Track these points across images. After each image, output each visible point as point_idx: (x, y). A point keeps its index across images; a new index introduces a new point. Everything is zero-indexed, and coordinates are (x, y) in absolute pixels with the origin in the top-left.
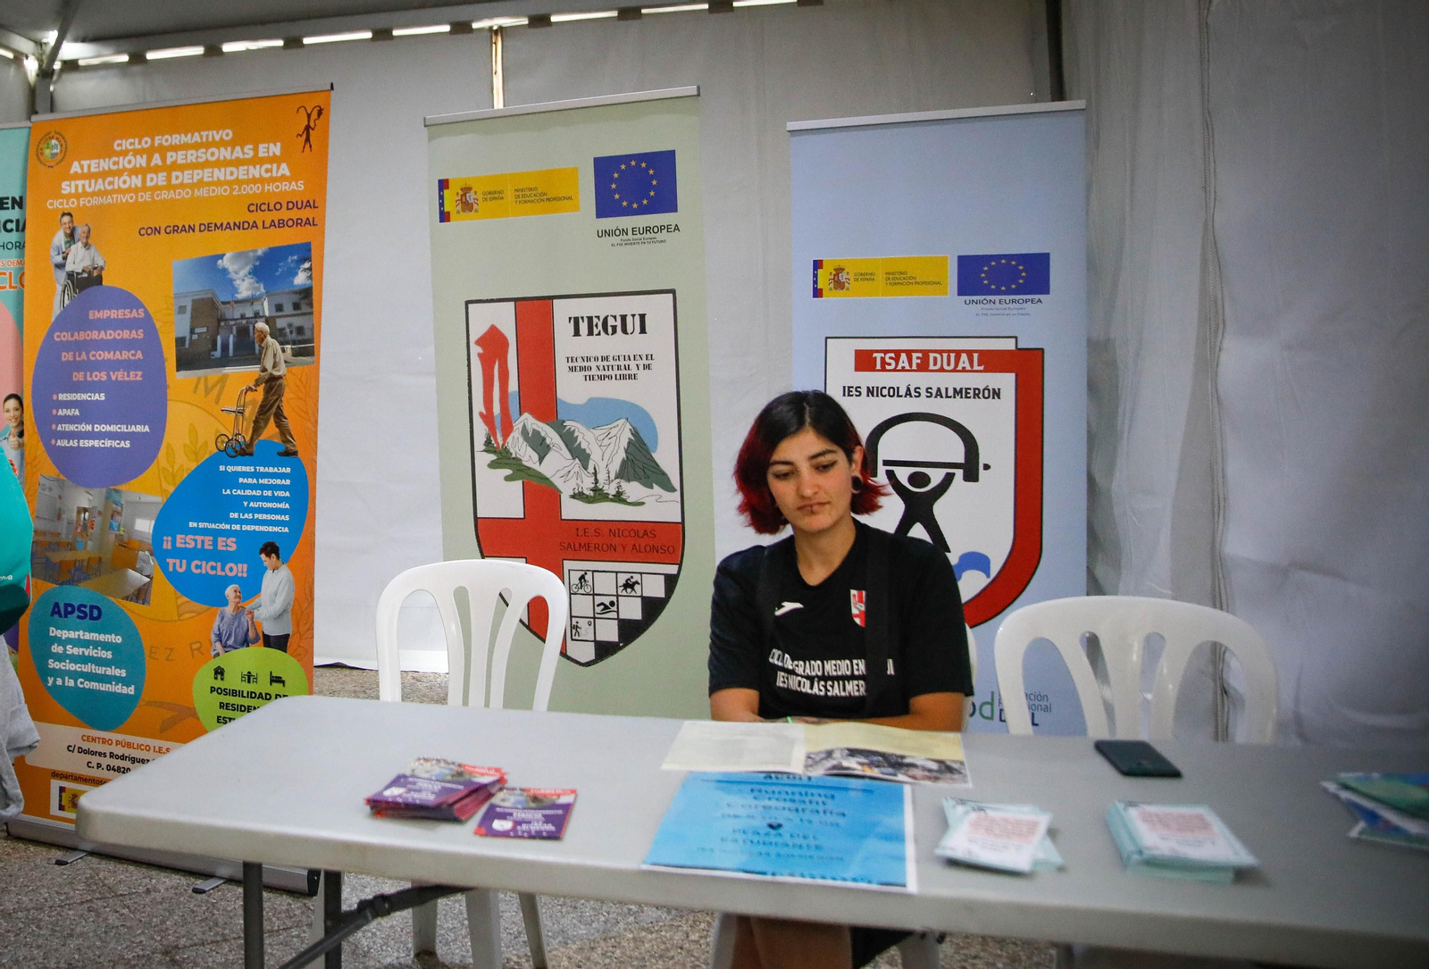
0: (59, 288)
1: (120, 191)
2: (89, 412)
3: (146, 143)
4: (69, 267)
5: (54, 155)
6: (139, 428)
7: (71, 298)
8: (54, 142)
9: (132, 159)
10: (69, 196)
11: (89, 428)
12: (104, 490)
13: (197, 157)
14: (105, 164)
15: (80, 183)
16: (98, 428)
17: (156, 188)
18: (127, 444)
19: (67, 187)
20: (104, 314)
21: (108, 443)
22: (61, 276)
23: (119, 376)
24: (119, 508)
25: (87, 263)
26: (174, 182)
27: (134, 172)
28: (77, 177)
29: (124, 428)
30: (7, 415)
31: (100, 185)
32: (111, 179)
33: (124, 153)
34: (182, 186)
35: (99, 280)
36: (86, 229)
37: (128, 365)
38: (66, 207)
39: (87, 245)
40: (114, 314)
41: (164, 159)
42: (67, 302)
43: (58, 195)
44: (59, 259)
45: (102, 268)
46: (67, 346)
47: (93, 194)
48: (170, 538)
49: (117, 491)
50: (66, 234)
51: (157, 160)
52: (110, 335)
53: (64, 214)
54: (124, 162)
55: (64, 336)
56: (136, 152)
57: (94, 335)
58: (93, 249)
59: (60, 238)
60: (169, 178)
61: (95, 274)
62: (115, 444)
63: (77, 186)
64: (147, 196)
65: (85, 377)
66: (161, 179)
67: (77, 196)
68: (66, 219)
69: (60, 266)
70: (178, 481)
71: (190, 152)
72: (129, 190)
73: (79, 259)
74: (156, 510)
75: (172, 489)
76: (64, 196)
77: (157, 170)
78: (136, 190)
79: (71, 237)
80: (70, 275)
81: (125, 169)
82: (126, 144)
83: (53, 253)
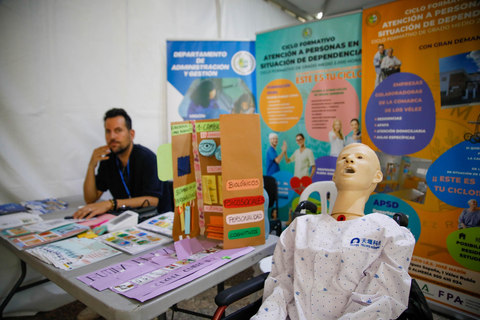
0: (378, 76)
1: (409, 31)
2: (393, 125)
3: (423, 8)
4: (382, 66)
5: (374, 22)
6: (420, 131)
7: (383, 79)
8: (374, 16)
9: (416, 17)
10: (381, 38)
11: (393, 131)
12: (401, 157)
13: (453, 10)
14: (400, 22)
15: (387, 31)
16: (398, 131)
17: (429, 27)
18: (413, 138)
19: (381, 34)
20: (401, 84)
21: (403, 137)
22: (379, 71)
23: (410, 109)
24: (408, 164)
25: (392, 64)
26: (439, 23)
27: (417, 22)
28: (386, 29)
29: (411, 131)
30: (352, 127)
31: (398, 30)
32: (404, 27)
33: (411, 15)
34: (444, 24)
35: (398, 70)
36: (390, 50)
37: (414, 105)
38: (381, 42)
39: (391, 57)
40: (406, 84)
41: (433, 14)
42: (381, 80)
43: (376, 37)
44: (377, 64)
45: (400, 65)
46: (382, 99)
47: (394, 35)
48: (436, 177)
49: (408, 157)
50: (381, 53)
51: (429, 15)
52: (404, 93)
53: (379, 45)
54: (410, 19)
55: (381, 95)
56: (417, 14)
57: (396, 93)
58: (394, 58)
59: (378, 55)
60: (436, 22)
61: (396, 68)
62: (407, 138)
63: (386, 33)
64: (424, 32)
65: (392, 110)
66: (432, 23)
67: (386, 37)
68: (381, 47)
69: (378, 67)
70: (442, 152)
71: (449, 9)
72: (414, 30)
73: (387, 63)
74: (430, 165)
75: (438, 157)
76: (379, 38)
77: (429, 19)
78: (418, 30)
79: (383, 54)
80: (383, 70)
81: (411, 22)
82: (412, 11)
83: (374, 61)
